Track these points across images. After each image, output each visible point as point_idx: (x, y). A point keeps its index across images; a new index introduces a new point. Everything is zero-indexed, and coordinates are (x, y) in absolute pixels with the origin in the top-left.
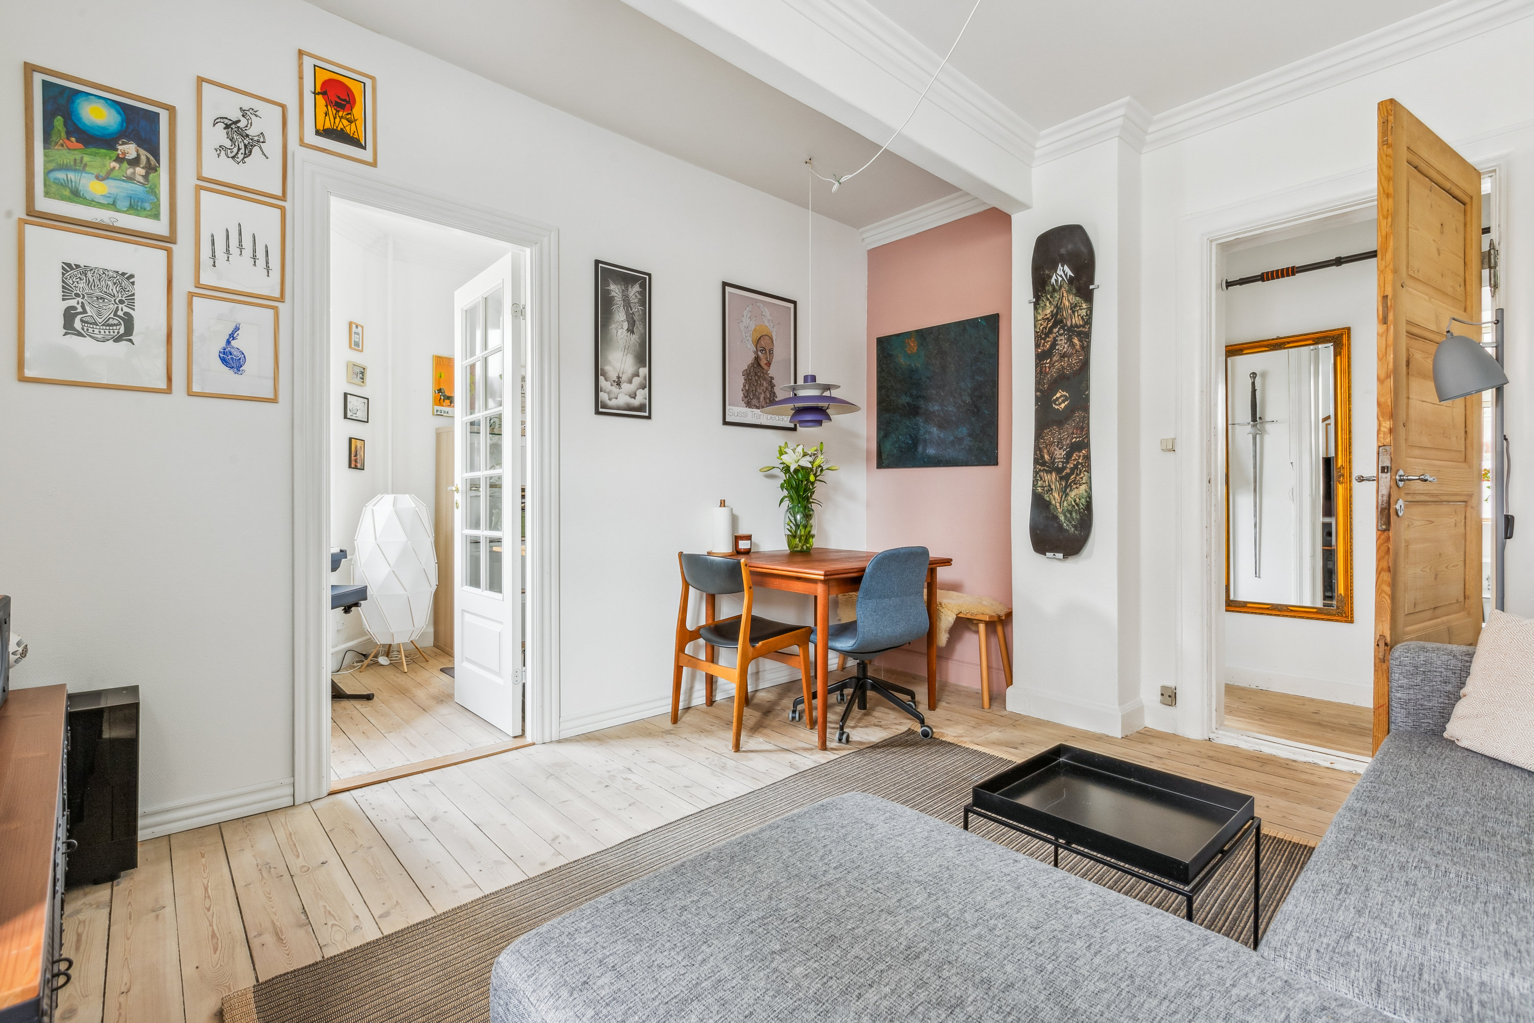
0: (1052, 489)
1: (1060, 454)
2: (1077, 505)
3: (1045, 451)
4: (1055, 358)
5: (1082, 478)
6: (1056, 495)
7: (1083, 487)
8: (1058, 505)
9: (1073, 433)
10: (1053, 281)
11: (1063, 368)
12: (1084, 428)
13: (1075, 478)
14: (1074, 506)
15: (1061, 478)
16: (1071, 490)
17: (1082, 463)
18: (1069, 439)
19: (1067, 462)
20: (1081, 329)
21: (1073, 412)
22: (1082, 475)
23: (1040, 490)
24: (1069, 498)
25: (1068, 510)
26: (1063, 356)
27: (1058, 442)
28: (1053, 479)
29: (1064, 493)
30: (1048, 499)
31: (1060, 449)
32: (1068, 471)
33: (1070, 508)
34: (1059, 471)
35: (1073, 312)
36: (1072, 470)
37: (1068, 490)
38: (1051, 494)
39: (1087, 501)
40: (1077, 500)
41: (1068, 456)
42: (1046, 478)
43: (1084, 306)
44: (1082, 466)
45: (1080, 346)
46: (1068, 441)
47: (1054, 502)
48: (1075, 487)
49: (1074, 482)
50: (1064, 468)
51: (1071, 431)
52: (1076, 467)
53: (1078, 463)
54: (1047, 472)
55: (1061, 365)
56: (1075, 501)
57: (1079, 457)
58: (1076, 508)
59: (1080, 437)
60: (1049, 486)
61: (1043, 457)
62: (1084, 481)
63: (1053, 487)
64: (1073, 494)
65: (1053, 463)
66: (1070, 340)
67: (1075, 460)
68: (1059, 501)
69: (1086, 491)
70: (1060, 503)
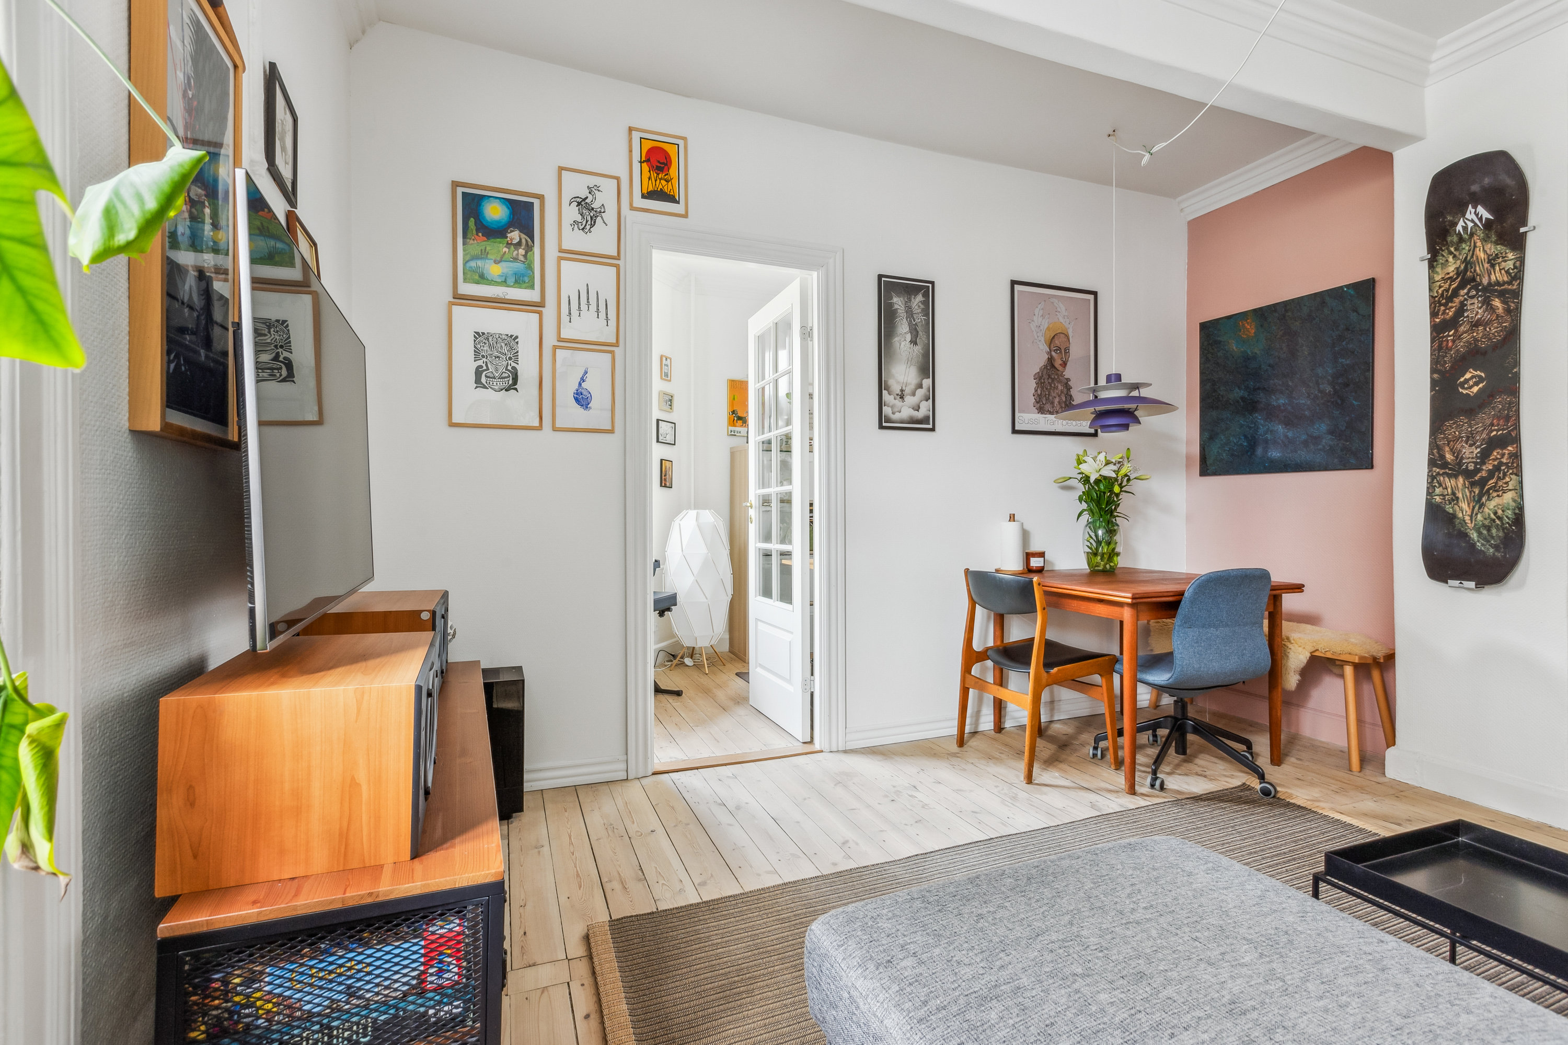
0: (1457, 498)
1: (1470, 453)
2: (1499, 518)
3: (1447, 449)
4: (1462, 329)
5: (1507, 483)
6: (1464, 506)
7: (1508, 497)
8: (1467, 518)
9: (1492, 425)
10: (1459, 228)
11: (1476, 340)
12: (1512, 416)
13: (1496, 483)
14: (1494, 521)
15: (1473, 484)
16: (1489, 499)
17: (1506, 464)
18: (1486, 432)
19: (1483, 463)
20: (1506, 286)
21: (1492, 396)
22: (1507, 479)
23: (1438, 499)
24: (1486, 510)
25: (1484, 526)
26: (1476, 324)
27: (1468, 438)
28: (1460, 486)
29: (1478, 503)
30: (1451, 511)
31: (1471, 446)
32: (1484, 474)
33: (1487, 522)
34: (1468, 474)
35: (1493, 266)
36: (1491, 474)
37: (1484, 499)
38: (1457, 504)
39: (1515, 514)
40: (1500, 512)
41: (1485, 456)
42: (1448, 484)
43: (1511, 255)
44: (1508, 467)
45: (1504, 309)
46: (1484, 436)
47: (1460, 515)
48: (1495, 494)
49: (1495, 488)
50: (1477, 471)
51: (1488, 422)
52: (1497, 468)
53: (1501, 464)
54: (1449, 476)
55: (1473, 337)
56: (1495, 513)
57: (1503, 455)
58: (1498, 522)
59: (1503, 430)
60: (1454, 494)
61: (1442, 457)
62: (1510, 487)
63: (1460, 495)
64: (1492, 504)
65: (1460, 464)
66: (1487, 302)
67: (1494, 460)
68: (1469, 513)
69: (1514, 501)
70: (1471, 516)
